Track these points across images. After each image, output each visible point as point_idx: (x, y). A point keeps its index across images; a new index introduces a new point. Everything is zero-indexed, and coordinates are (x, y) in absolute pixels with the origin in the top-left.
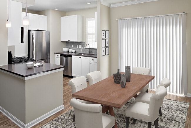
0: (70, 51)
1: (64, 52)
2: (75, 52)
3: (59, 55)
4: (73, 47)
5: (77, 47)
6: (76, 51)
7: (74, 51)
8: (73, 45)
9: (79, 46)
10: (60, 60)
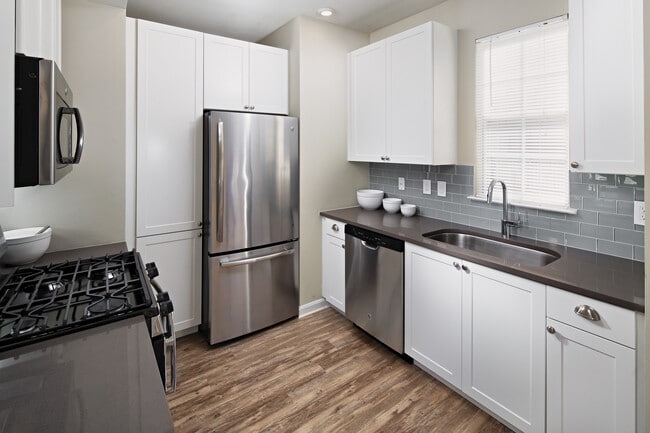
0: (390, 204)
1: (362, 209)
2: (416, 215)
3: (342, 226)
4: (402, 187)
5: (427, 190)
6: (417, 210)
7: (407, 209)
8: (401, 181)
9: (434, 187)
10: (343, 250)
